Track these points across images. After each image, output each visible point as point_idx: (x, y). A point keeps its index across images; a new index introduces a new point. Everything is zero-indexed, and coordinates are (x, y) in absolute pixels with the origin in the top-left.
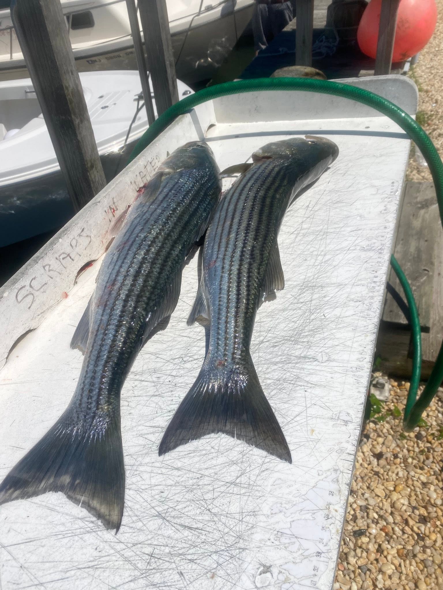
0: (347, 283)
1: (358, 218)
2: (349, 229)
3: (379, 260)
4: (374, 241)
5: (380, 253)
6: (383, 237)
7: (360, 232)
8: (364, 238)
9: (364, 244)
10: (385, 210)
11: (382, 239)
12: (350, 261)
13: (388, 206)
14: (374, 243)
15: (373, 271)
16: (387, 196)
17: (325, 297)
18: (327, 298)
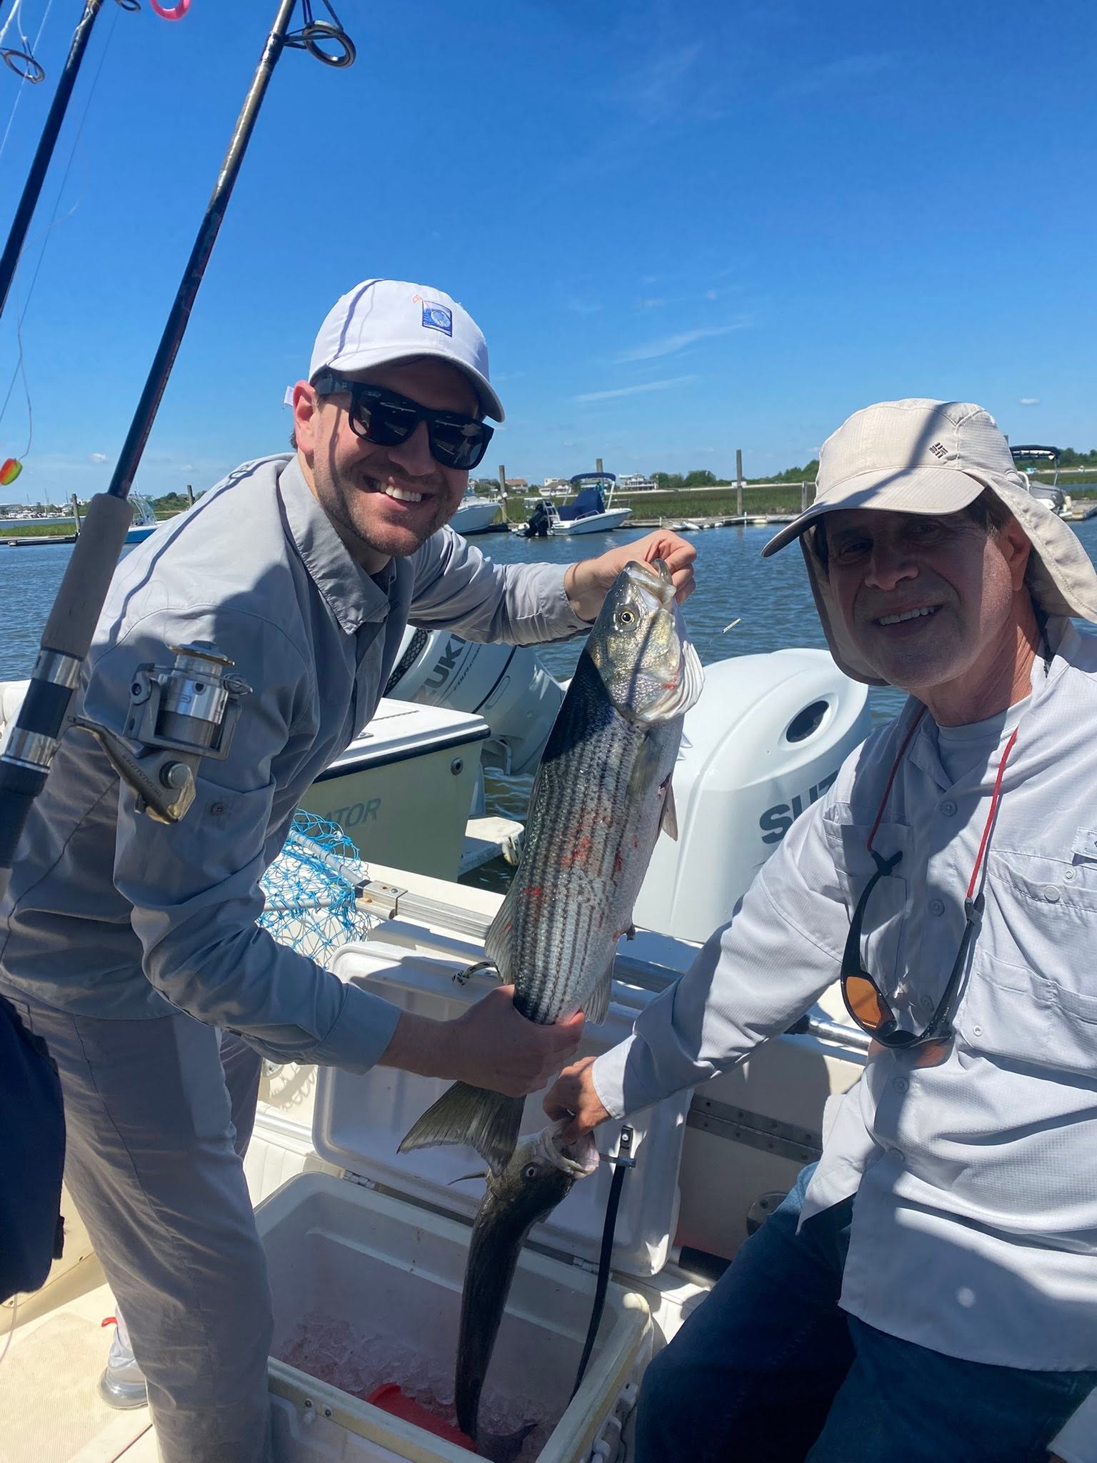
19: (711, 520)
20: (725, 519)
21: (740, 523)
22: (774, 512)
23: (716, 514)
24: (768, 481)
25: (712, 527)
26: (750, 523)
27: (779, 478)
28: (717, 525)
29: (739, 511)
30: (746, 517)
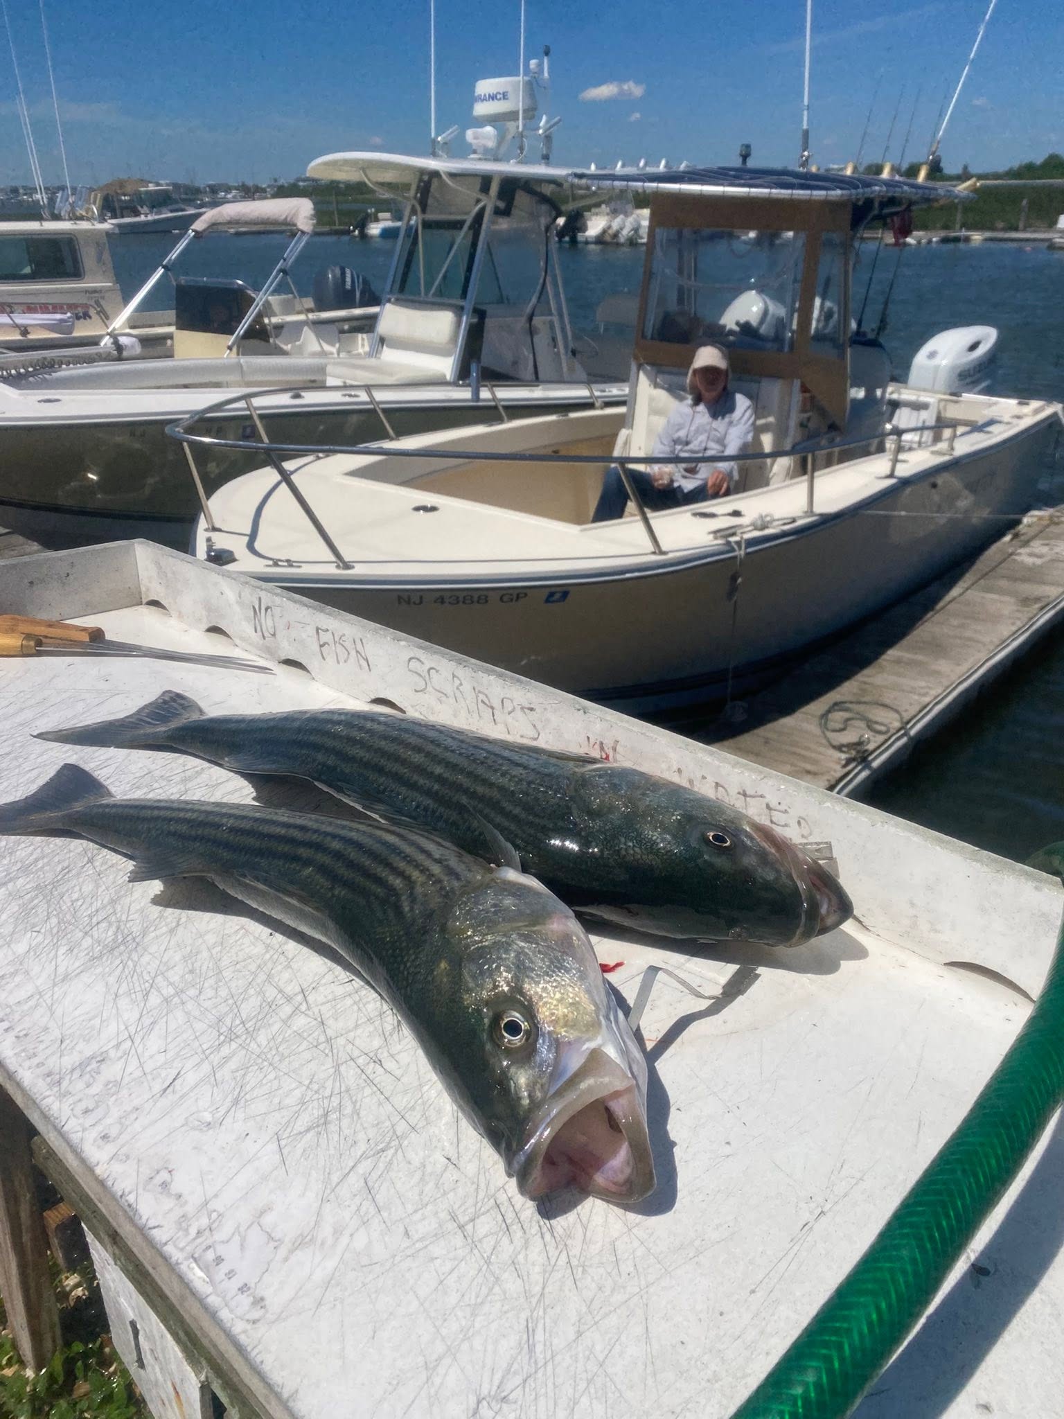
0: (56, 989)
1: (208, 1117)
2: (191, 1078)
3: (36, 1061)
4: (95, 1089)
5: (49, 1075)
6: (86, 1111)
7: (158, 1087)
8: (126, 1080)
9: (111, 1071)
10: (164, 1185)
11: (82, 1106)
12: (97, 1022)
13: (168, 1203)
14: (88, 1086)
15: (26, 1035)
16: (218, 1236)
17: (71, 950)
18: (62, 950)
19: (929, 234)
20: (943, 234)
21: (957, 240)
22: (993, 229)
23: (934, 228)
24: (997, 176)
25: (930, 242)
26: (967, 239)
27: (1012, 174)
28: (934, 239)
29: (958, 226)
30: (964, 233)
